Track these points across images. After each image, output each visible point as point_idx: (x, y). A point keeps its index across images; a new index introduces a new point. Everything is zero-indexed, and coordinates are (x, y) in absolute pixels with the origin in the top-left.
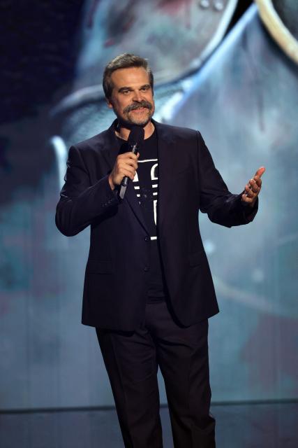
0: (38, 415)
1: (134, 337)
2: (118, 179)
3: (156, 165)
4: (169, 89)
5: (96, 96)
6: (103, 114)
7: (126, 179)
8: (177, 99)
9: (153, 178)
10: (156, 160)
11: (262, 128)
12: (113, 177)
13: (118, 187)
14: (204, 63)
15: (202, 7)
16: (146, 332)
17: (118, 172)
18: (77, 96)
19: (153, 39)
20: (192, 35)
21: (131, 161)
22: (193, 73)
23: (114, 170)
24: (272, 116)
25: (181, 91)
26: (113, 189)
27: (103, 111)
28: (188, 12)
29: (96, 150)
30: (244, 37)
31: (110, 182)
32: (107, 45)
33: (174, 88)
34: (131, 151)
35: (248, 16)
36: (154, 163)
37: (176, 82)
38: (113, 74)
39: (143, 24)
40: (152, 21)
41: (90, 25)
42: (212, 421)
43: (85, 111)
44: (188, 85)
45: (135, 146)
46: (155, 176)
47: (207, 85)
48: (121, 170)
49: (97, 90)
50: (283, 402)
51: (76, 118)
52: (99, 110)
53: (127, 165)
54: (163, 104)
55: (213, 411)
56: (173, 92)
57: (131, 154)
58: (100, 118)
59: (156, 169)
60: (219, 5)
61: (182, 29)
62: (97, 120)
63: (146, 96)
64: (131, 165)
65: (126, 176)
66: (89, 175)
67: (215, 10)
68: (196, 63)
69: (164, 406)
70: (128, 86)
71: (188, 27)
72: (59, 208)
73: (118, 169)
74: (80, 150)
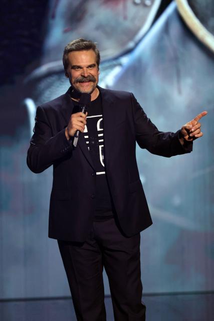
0: (14, 303)
1: (85, 246)
2: (72, 132)
3: (102, 119)
4: (110, 63)
5: (57, 69)
6: (63, 82)
7: (78, 132)
8: (117, 71)
9: (99, 129)
10: (101, 116)
11: (180, 92)
12: (68, 130)
13: (72, 138)
14: (137, 44)
15: (135, 4)
16: (94, 242)
17: (72, 128)
18: (44, 69)
19: (99, 27)
20: (128, 24)
21: (81, 119)
22: (129, 51)
23: (69, 126)
24: (187, 83)
25: (120, 65)
26: (68, 139)
27: (63, 80)
28: (125, 8)
29: (56, 109)
30: (167, 25)
31: (66, 135)
32: (66, 32)
33: (115, 62)
34: (81, 111)
35: (170, 10)
36: (100, 118)
37: (117, 58)
38: (69, 54)
39: (92, 16)
40: (99, 14)
41: (53, 17)
42: (144, 307)
43: (49, 80)
44: (125, 60)
45: (84, 108)
46: (100, 128)
47: (139, 60)
48: (74, 126)
49: (59, 64)
50: (196, 293)
51: (42, 85)
52: (59, 79)
53: (78, 122)
54: (107, 75)
55: (144, 300)
56: (115, 66)
57: (82, 114)
58: (61, 85)
59: (101, 122)
60: (148, 2)
61: (121, 19)
62: (58, 87)
63: (92, 72)
64: (82, 122)
65: (78, 130)
66: (51, 128)
67: (145, 6)
68: (131, 45)
69: (108, 297)
70: (78, 65)
71: (125, 18)
72: (30, 152)
73: (72, 125)
74: (44, 109)
